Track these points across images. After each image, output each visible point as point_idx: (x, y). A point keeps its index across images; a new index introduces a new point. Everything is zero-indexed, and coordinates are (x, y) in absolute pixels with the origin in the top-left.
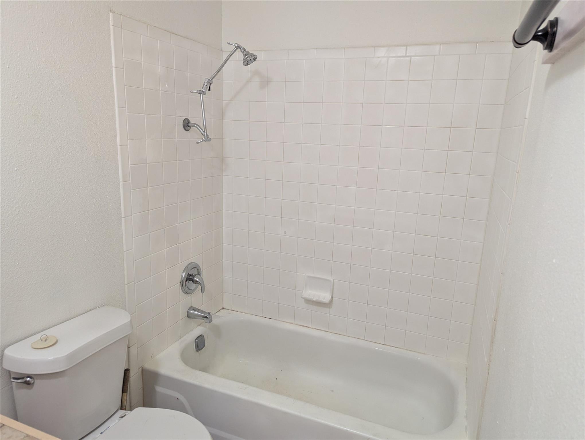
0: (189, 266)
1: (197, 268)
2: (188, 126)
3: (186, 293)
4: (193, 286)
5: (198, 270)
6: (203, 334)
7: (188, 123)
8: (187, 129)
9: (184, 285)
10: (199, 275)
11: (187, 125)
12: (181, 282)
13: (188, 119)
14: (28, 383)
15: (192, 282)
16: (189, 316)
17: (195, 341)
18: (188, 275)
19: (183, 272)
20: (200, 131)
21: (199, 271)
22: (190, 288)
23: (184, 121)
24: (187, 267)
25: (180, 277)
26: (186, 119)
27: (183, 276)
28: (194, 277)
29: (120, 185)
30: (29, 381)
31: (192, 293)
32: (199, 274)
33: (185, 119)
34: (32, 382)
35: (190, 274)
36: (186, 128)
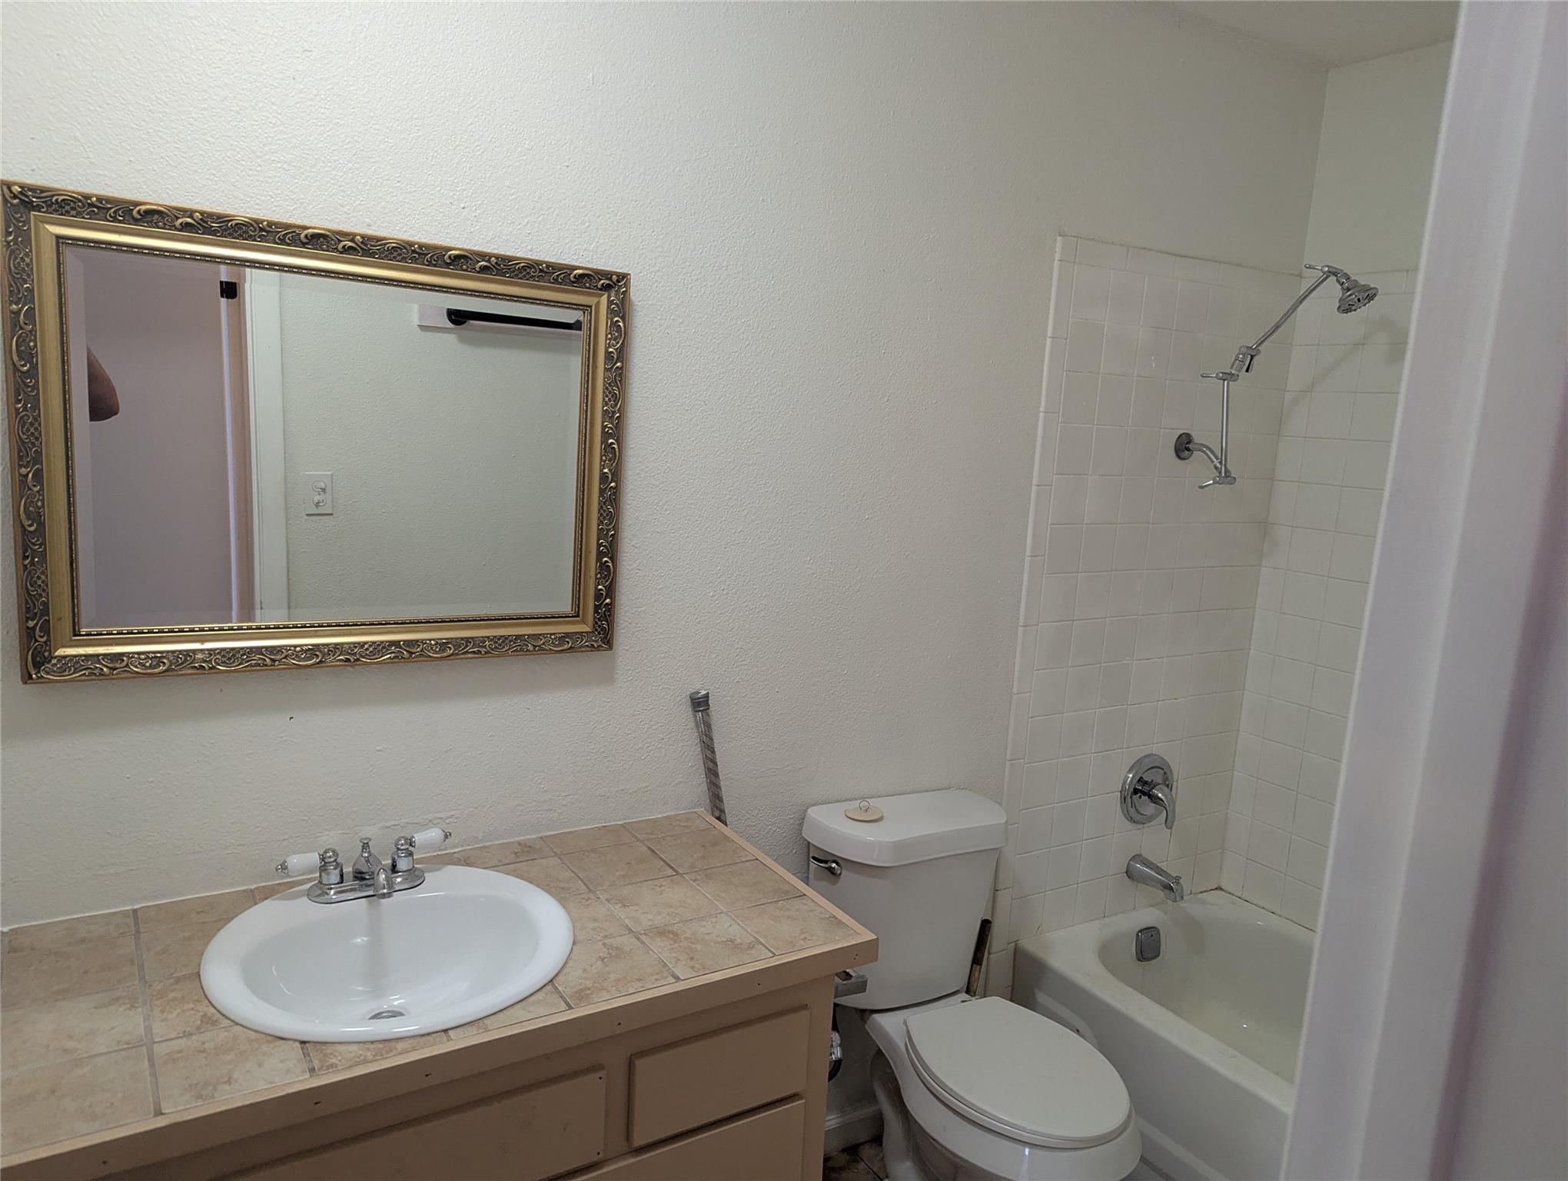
0: (1147, 760)
1: (1163, 769)
2: (1188, 449)
3: (1132, 820)
4: (1150, 808)
5: (1165, 773)
6: (1158, 927)
7: (1189, 443)
8: (1182, 456)
9: (1129, 800)
10: (1168, 787)
11: (1184, 446)
12: (1123, 792)
13: (1188, 435)
14: (831, 871)
15: (1147, 798)
16: (1129, 873)
17: (1137, 935)
18: (1140, 780)
19: (1129, 772)
20: (1213, 462)
21: (1167, 778)
22: (1140, 809)
23: (1179, 437)
24: (1140, 761)
25: (1122, 781)
26: (1184, 434)
27: (1129, 779)
28: (1153, 788)
29: (1026, 561)
30: (834, 868)
31: (1144, 824)
32: (1168, 783)
33: (1181, 435)
34: (839, 872)
35: (1146, 779)
36: (1180, 454)
